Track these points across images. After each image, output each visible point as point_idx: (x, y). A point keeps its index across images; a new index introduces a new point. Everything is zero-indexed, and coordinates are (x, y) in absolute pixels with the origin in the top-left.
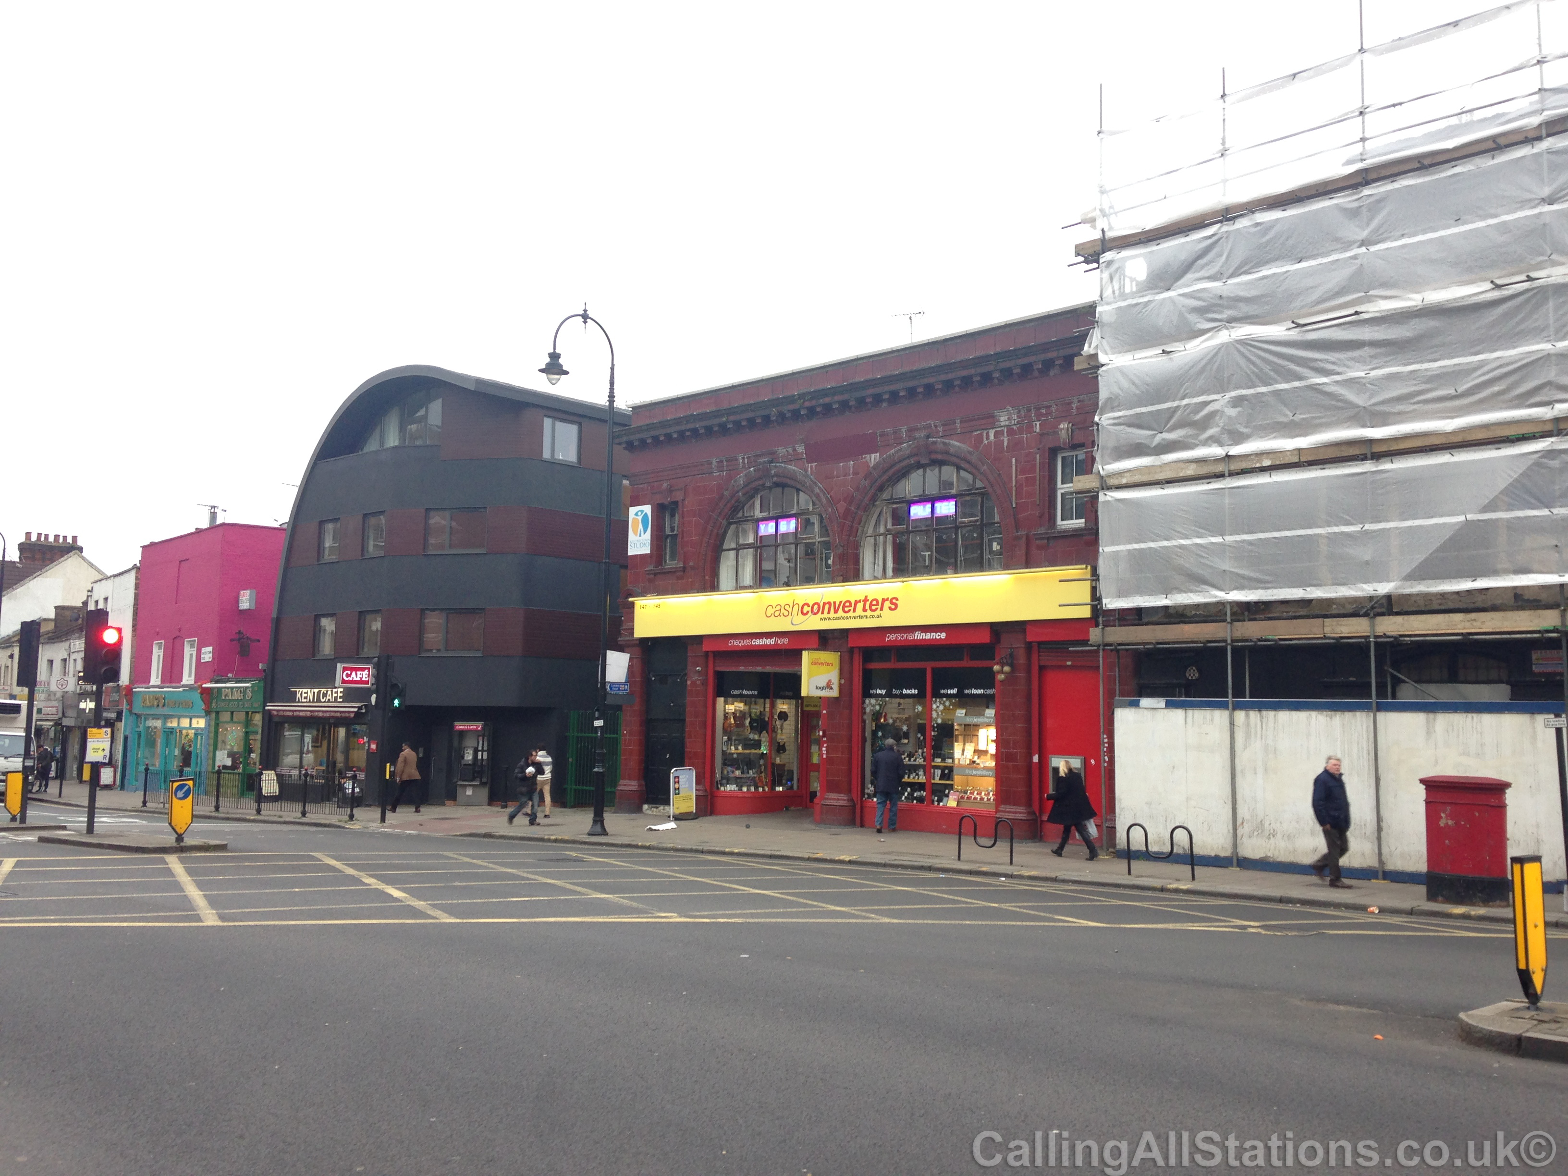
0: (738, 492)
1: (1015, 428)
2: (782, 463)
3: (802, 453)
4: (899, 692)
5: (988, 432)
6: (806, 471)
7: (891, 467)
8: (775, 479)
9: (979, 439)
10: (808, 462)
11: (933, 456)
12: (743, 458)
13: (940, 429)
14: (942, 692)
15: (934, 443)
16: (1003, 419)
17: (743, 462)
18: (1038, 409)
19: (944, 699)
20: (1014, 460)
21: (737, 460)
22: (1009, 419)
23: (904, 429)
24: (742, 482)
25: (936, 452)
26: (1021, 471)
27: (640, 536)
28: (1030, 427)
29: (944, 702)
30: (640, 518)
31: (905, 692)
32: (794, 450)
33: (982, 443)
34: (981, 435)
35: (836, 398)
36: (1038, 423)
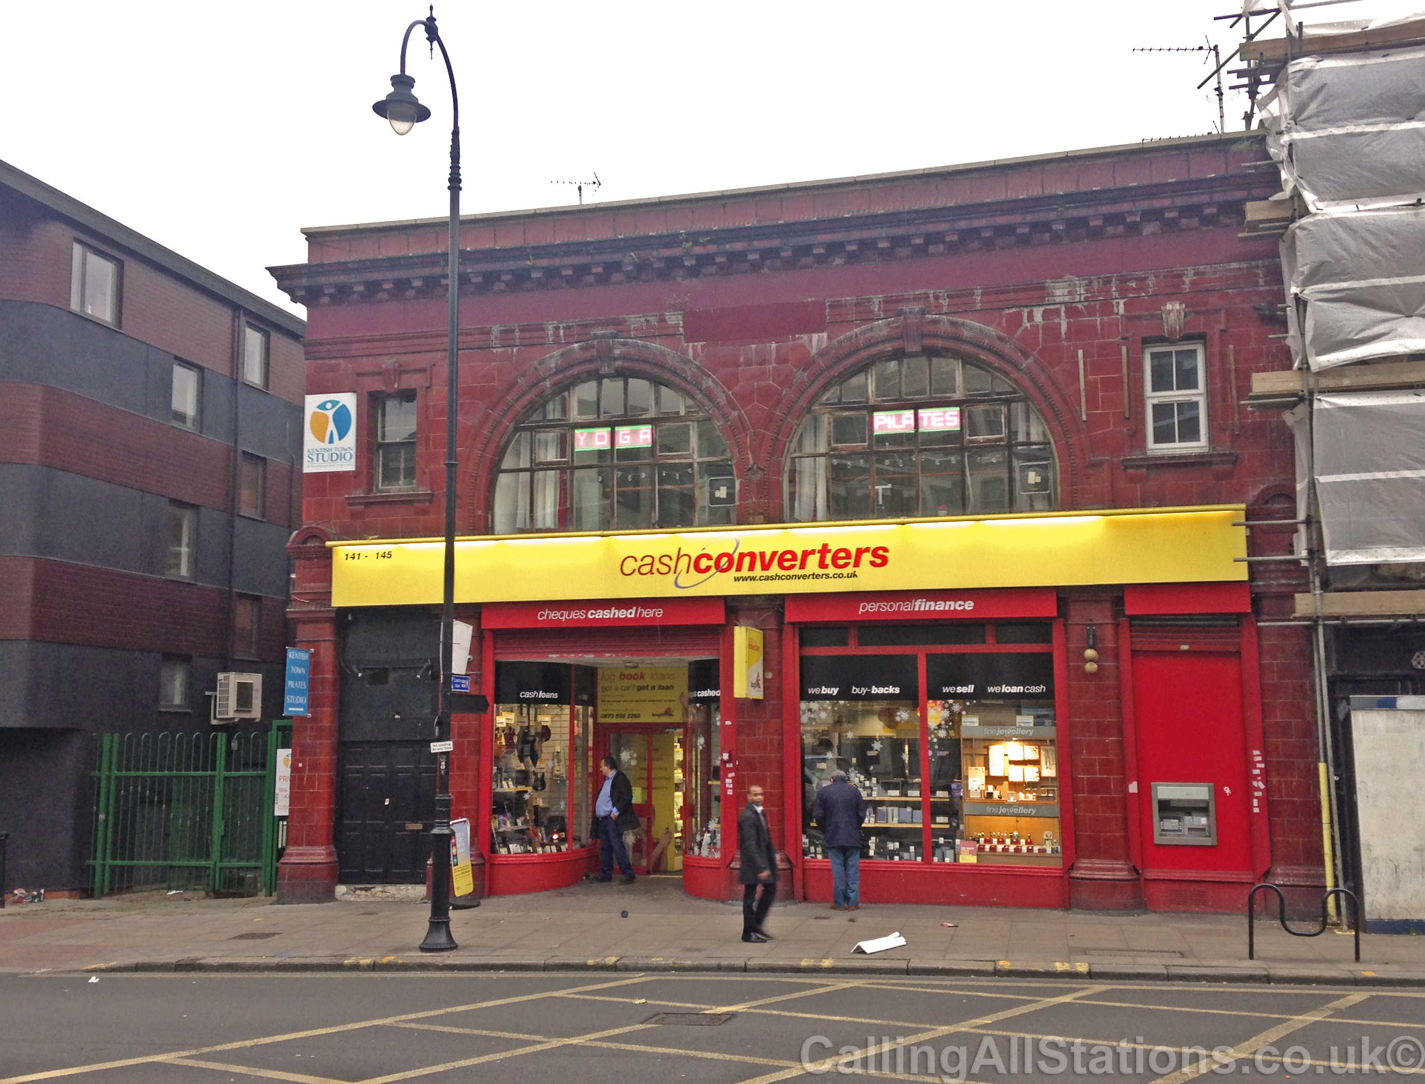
0: (544, 379)
1: (1080, 306)
2: (635, 338)
3: (677, 326)
4: (864, 691)
5: (1032, 311)
6: (685, 353)
7: (850, 354)
8: (619, 363)
9: (1016, 320)
10: (688, 340)
11: (928, 342)
12: (557, 328)
13: (945, 302)
14: (946, 690)
15: (935, 322)
16: (1060, 293)
17: (556, 335)
18: (1123, 281)
19: (951, 701)
20: (1080, 352)
21: (543, 330)
22: (1070, 293)
23: (877, 299)
24: (553, 365)
25: (936, 336)
26: (1094, 367)
27: (331, 441)
28: (1108, 308)
29: (951, 705)
30: (330, 414)
31: (875, 690)
32: (662, 320)
33: (1020, 325)
34: (1019, 316)
35: (756, 244)
36: (1122, 302)
